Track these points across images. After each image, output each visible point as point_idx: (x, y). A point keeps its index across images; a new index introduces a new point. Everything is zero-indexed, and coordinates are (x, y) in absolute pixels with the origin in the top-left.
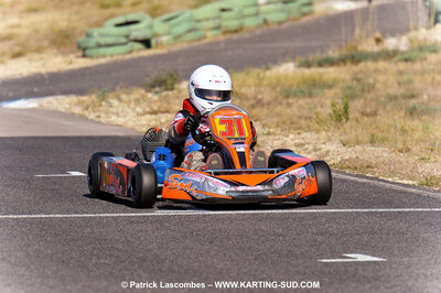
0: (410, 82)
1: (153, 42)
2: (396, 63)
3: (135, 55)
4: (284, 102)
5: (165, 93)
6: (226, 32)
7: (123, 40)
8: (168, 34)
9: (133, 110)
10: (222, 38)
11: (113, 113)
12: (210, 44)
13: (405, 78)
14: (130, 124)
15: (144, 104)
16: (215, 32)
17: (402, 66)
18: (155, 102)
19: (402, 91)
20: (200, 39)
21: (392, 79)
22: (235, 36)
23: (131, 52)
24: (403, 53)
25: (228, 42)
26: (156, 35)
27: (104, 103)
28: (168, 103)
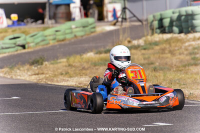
0: (149, 58)
1: (26, 46)
2: (140, 50)
3: (19, 52)
4: (94, 68)
5: (39, 66)
6: (58, 41)
7: (14, 45)
8: (33, 42)
9: (27, 74)
10: (57, 43)
11: (18, 75)
12: (52, 46)
13: (147, 56)
14: (28, 79)
15: (31, 71)
16: (54, 41)
17: (143, 51)
18: (36, 70)
19: (146, 62)
20: (47, 44)
21: (141, 57)
22: (63, 43)
23: (17, 51)
24: (142, 46)
25: (60, 45)
26: (28, 43)
27: (13, 71)
28: (42, 70)
